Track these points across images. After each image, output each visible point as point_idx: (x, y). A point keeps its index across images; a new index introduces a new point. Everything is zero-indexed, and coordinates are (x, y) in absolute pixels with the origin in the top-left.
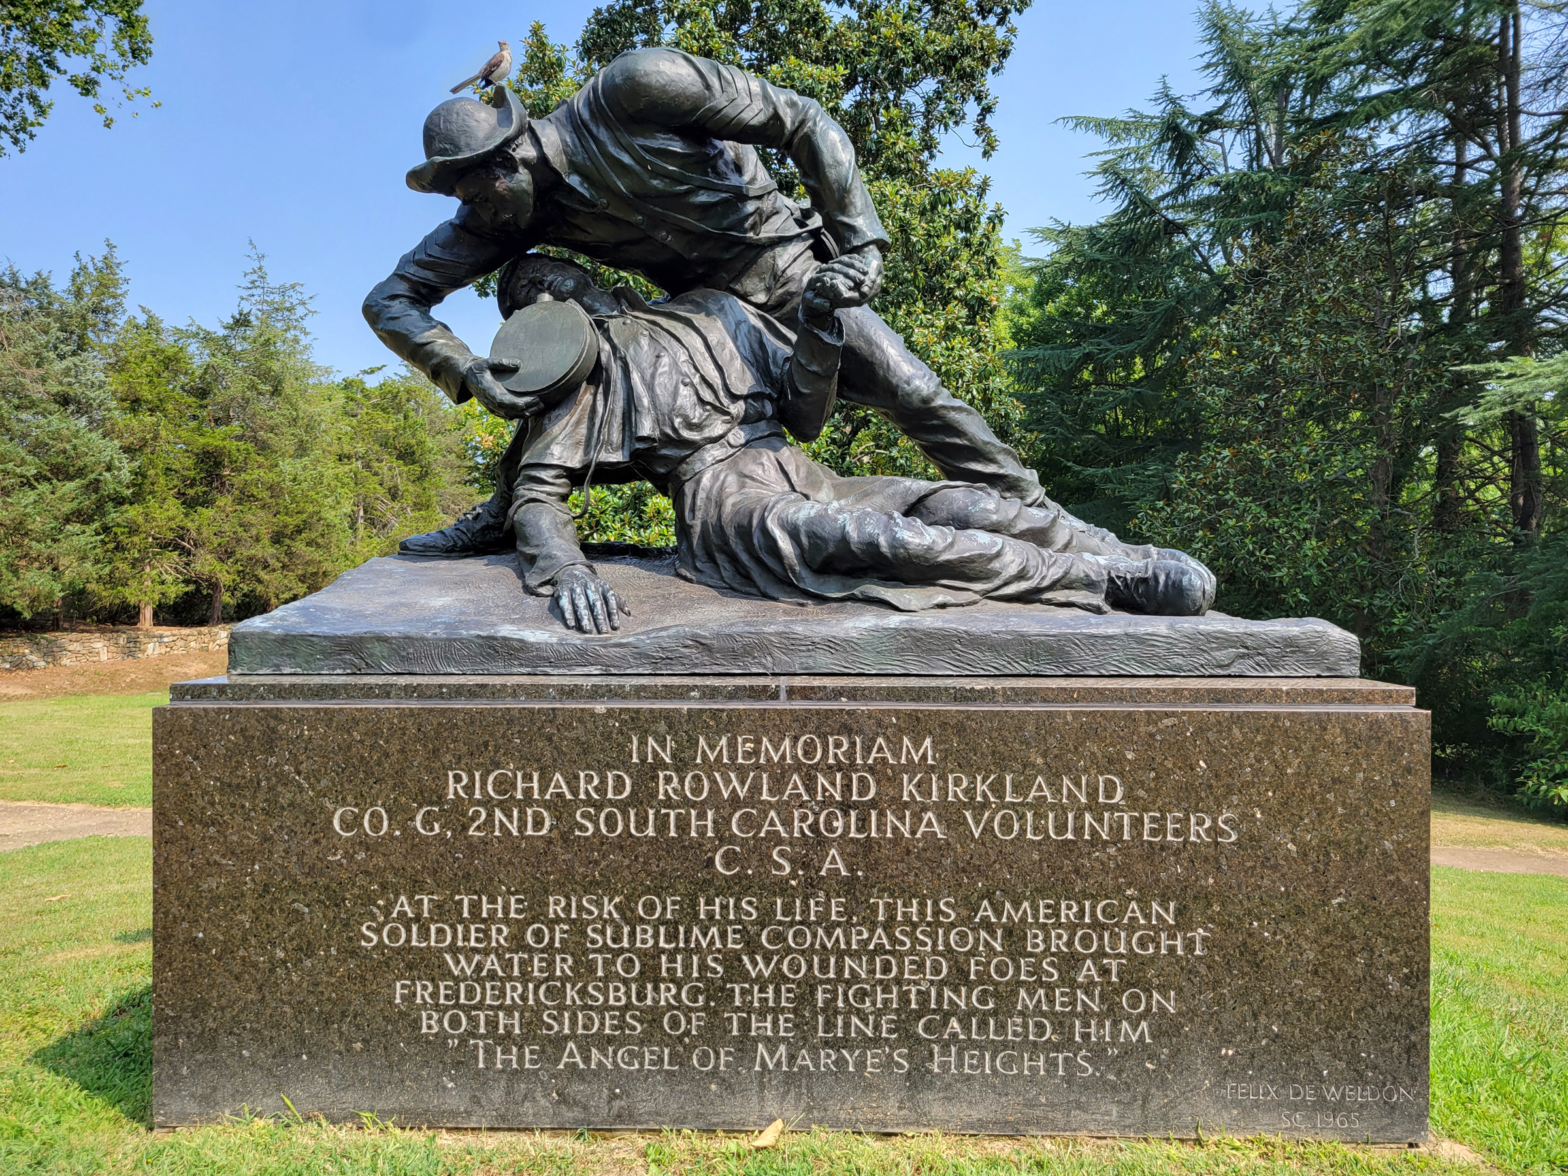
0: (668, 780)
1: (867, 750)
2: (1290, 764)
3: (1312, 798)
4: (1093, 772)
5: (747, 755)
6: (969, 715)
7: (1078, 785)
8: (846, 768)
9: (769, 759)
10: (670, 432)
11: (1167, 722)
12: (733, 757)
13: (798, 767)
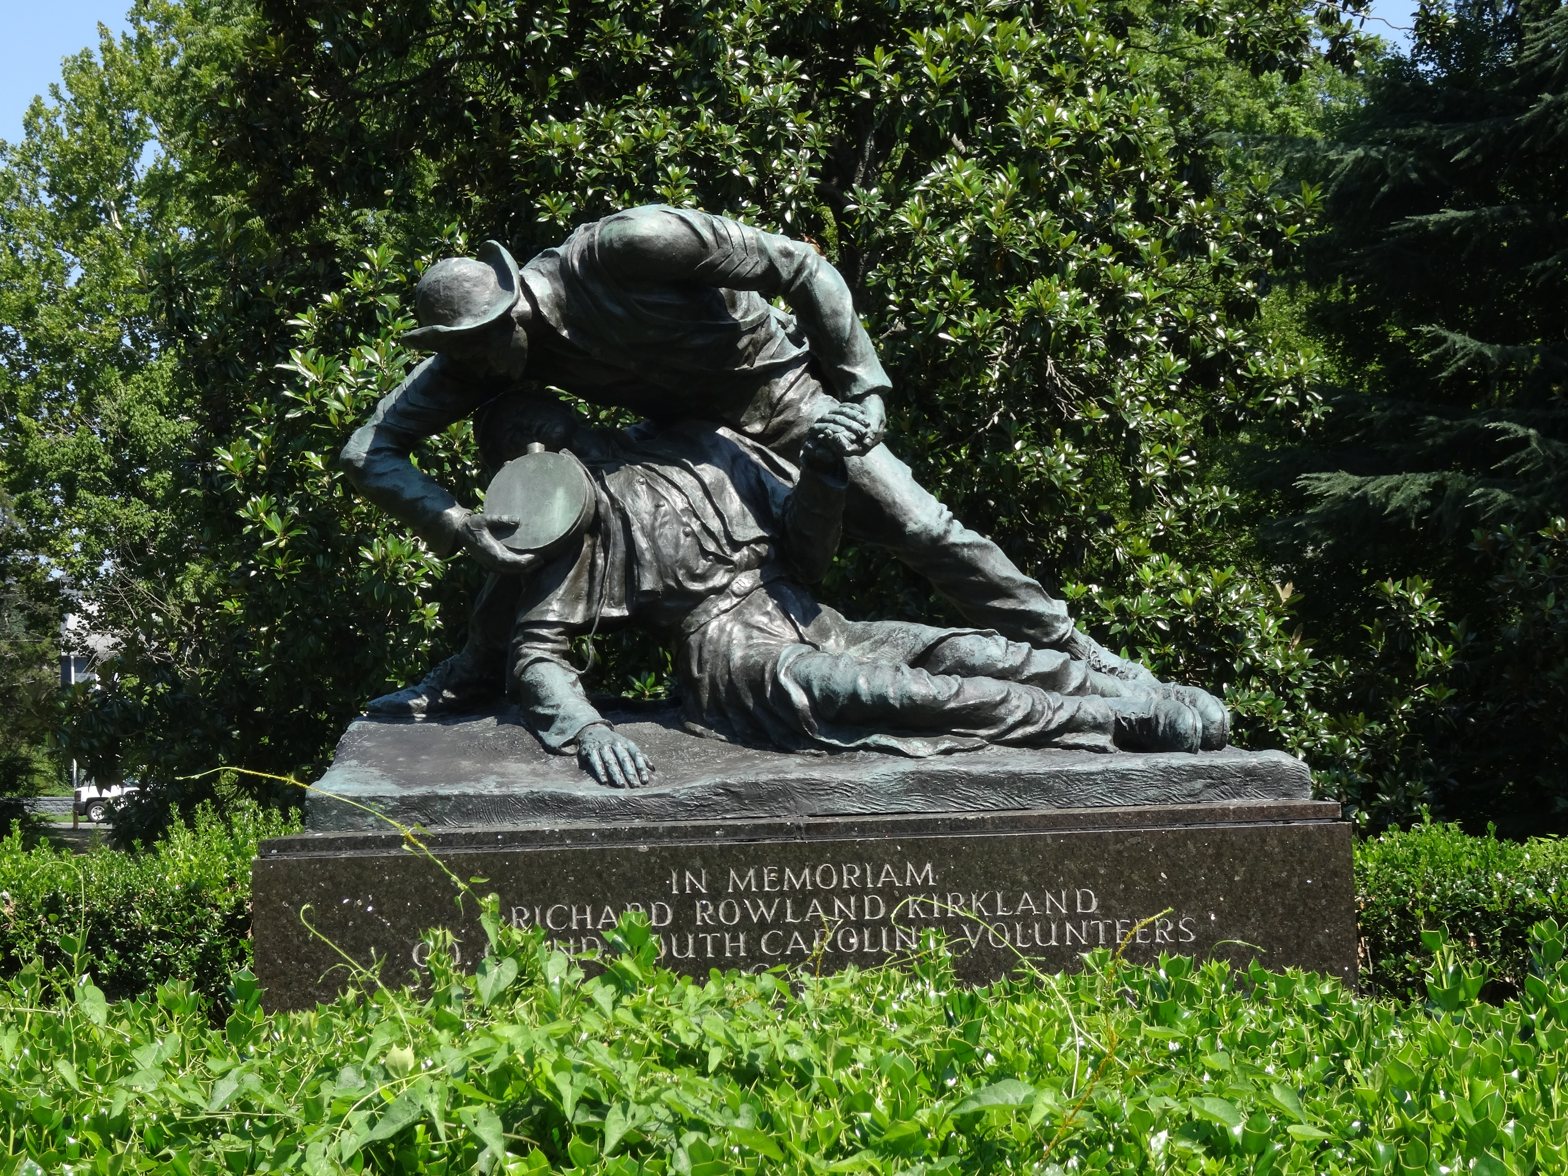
0: (704, 908)
1: (876, 876)
2: (1237, 873)
3: (1257, 900)
4: (1071, 886)
5: (772, 884)
6: (963, 841)
7: (1059, 900)
8: (860, 892)
9: (792, 886)
10: (672, 583)
11: (1133, 841)
12: (760, 885)
13: (816, 892)
